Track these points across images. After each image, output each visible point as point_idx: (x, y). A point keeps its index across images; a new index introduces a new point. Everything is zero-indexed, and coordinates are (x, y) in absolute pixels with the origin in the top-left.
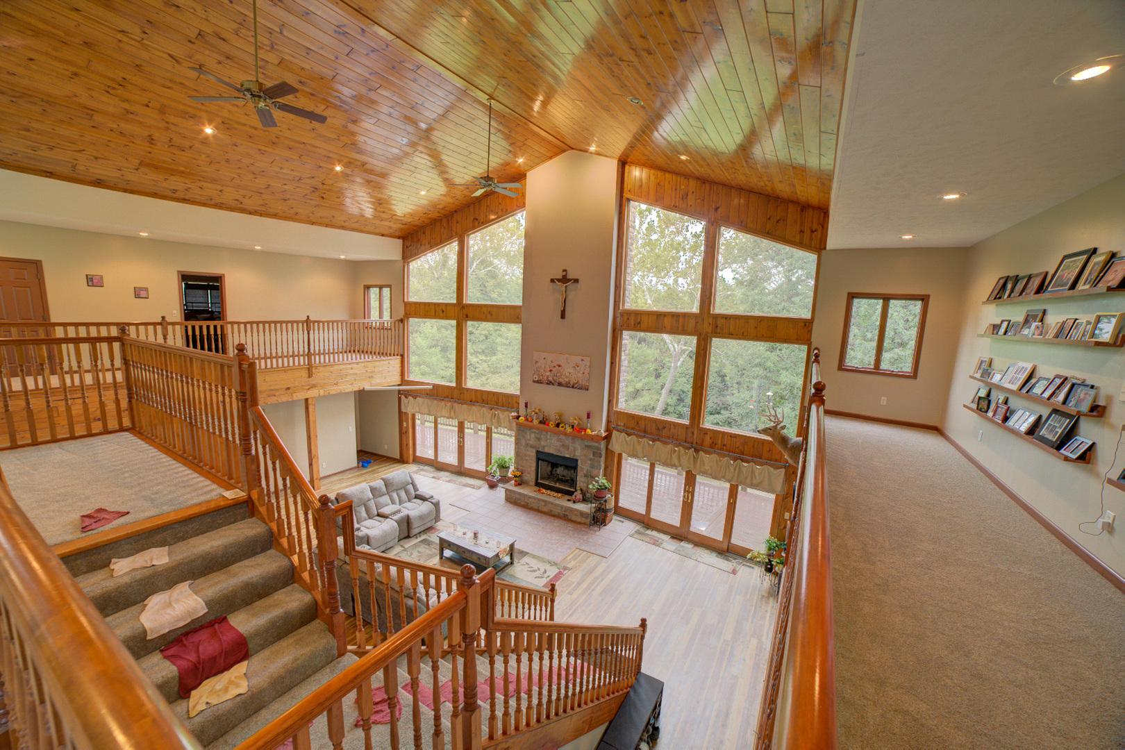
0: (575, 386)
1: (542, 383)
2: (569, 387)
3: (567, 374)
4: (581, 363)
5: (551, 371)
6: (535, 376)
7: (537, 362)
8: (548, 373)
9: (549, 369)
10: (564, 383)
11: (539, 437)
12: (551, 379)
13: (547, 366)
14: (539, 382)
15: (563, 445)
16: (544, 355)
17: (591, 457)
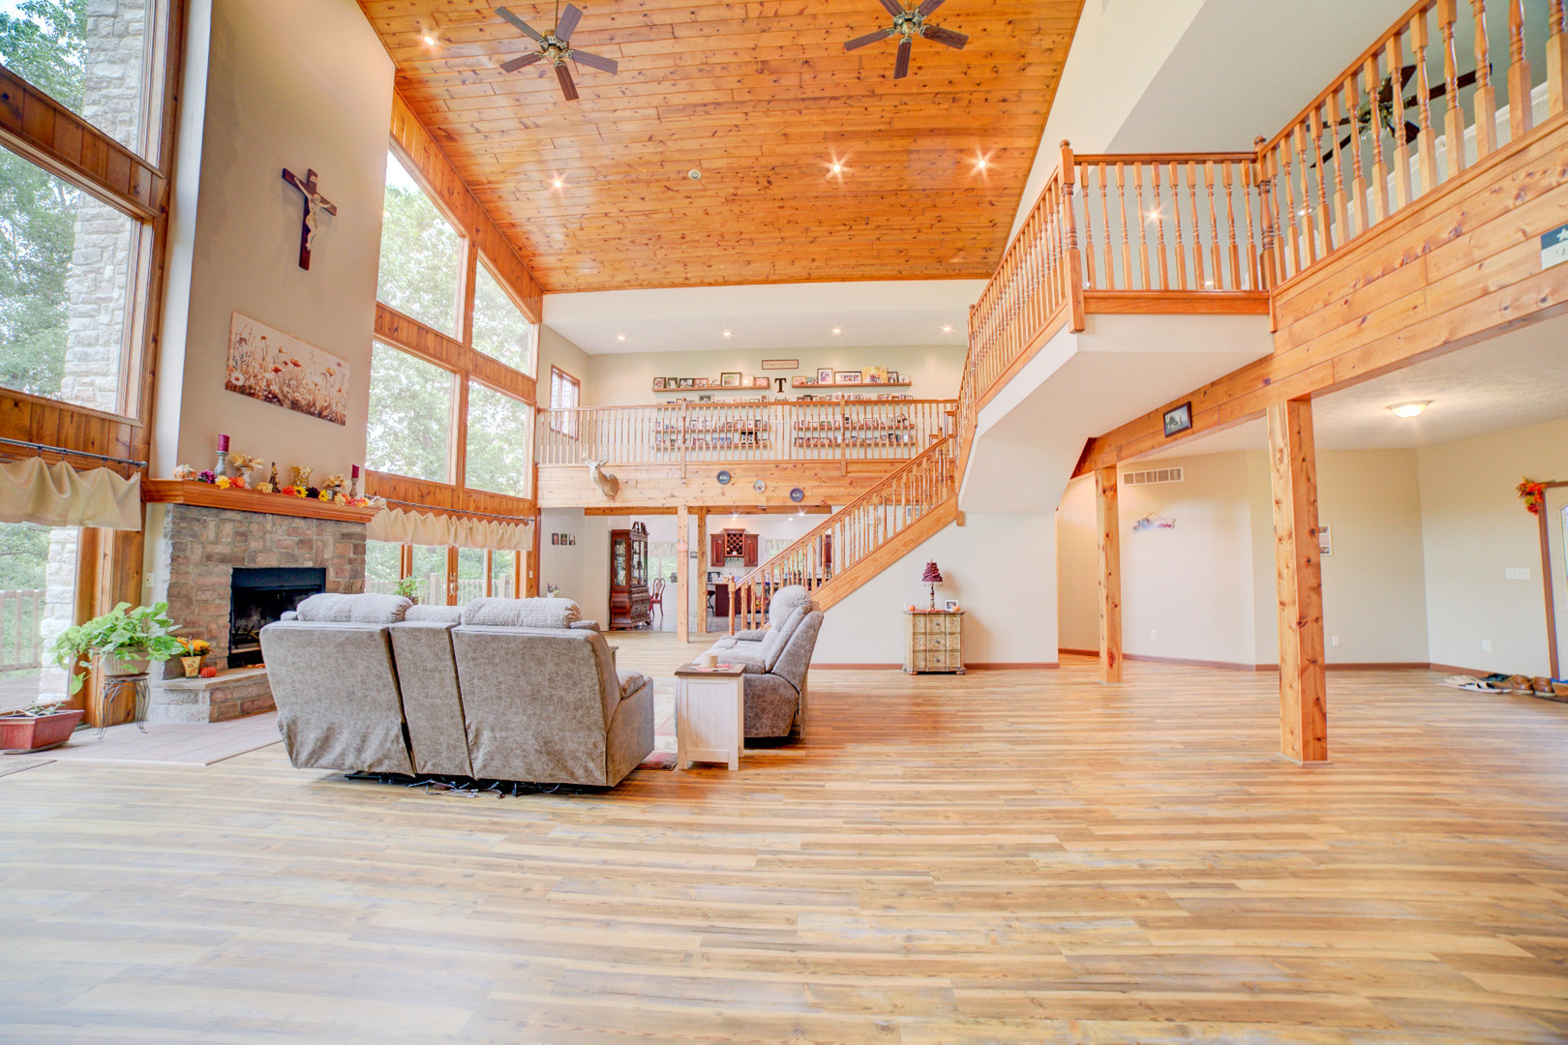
0: (325, 413)
1: (252, 395)
2: (312, 414)
3: (312, 386)
4: (337, 368)
5: (277, 370)
6: (236, 374)
7: (242, 340)
8: (271, 375)
9: (272, 367)
10: (303, 402)
11: (243, 529)
12: (275, 388)
13: (269, 359)
14: (246, 391)
15: (301, 541)
16: (266, 330)
17: (351, 555)
